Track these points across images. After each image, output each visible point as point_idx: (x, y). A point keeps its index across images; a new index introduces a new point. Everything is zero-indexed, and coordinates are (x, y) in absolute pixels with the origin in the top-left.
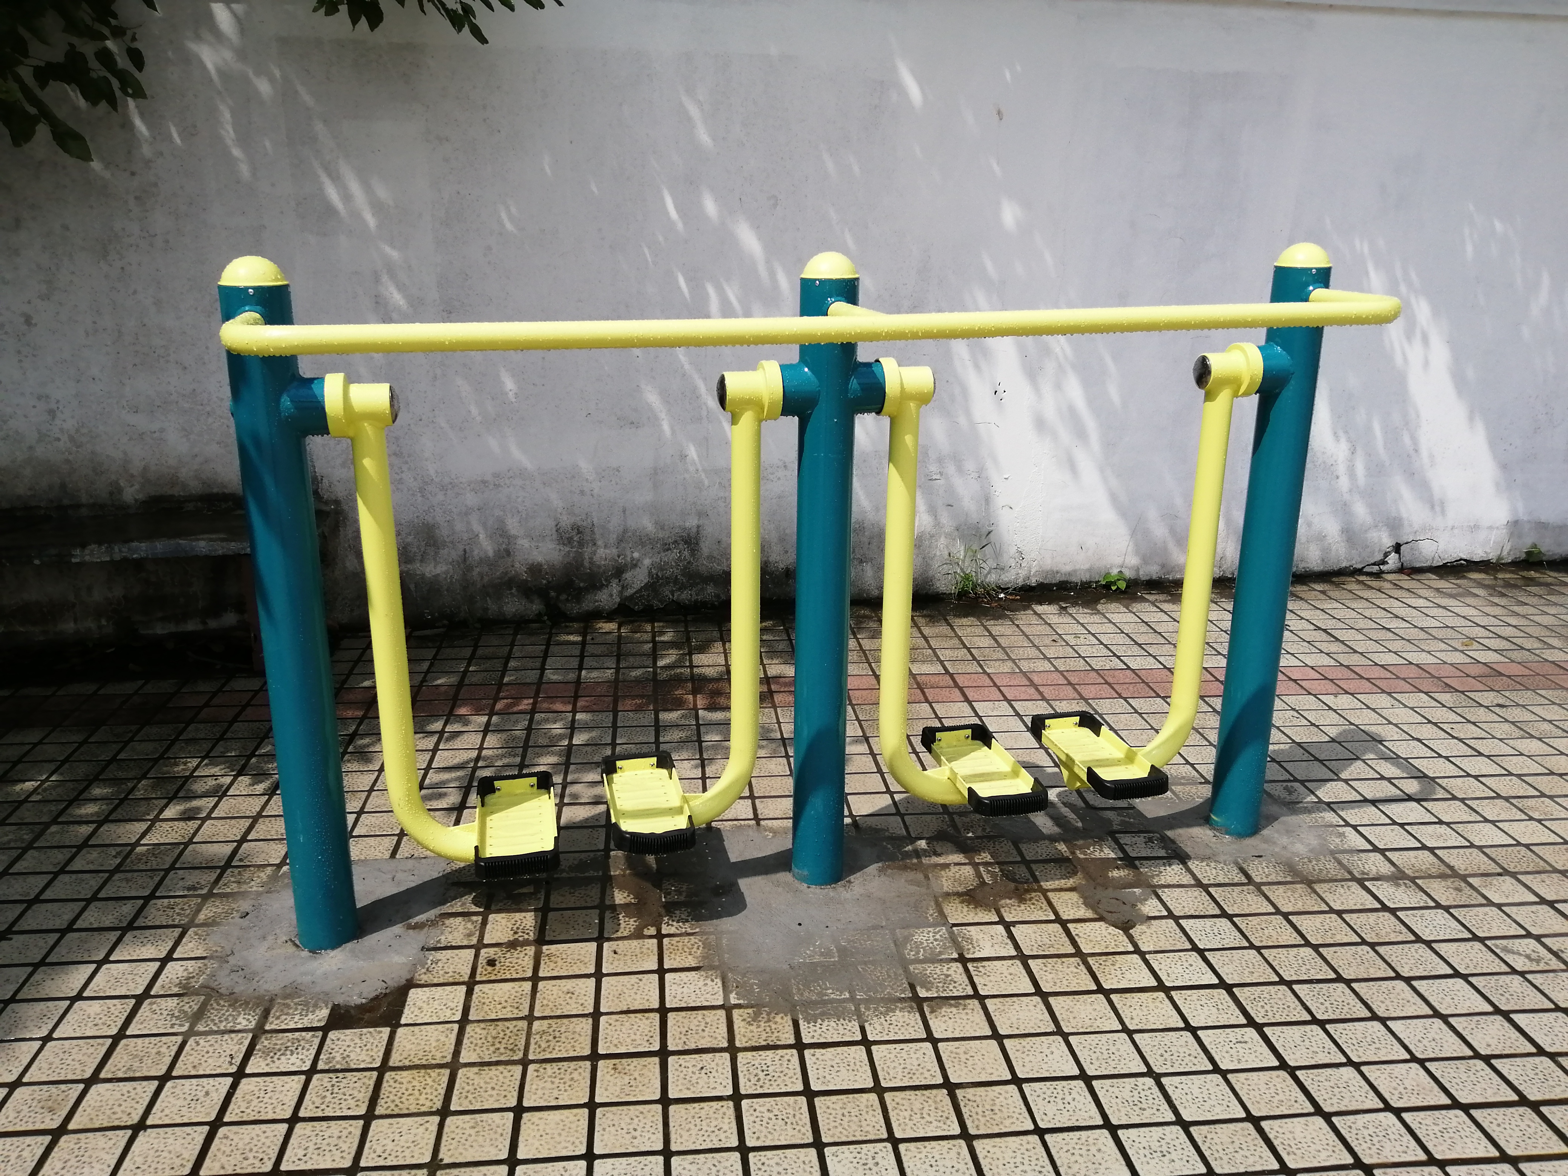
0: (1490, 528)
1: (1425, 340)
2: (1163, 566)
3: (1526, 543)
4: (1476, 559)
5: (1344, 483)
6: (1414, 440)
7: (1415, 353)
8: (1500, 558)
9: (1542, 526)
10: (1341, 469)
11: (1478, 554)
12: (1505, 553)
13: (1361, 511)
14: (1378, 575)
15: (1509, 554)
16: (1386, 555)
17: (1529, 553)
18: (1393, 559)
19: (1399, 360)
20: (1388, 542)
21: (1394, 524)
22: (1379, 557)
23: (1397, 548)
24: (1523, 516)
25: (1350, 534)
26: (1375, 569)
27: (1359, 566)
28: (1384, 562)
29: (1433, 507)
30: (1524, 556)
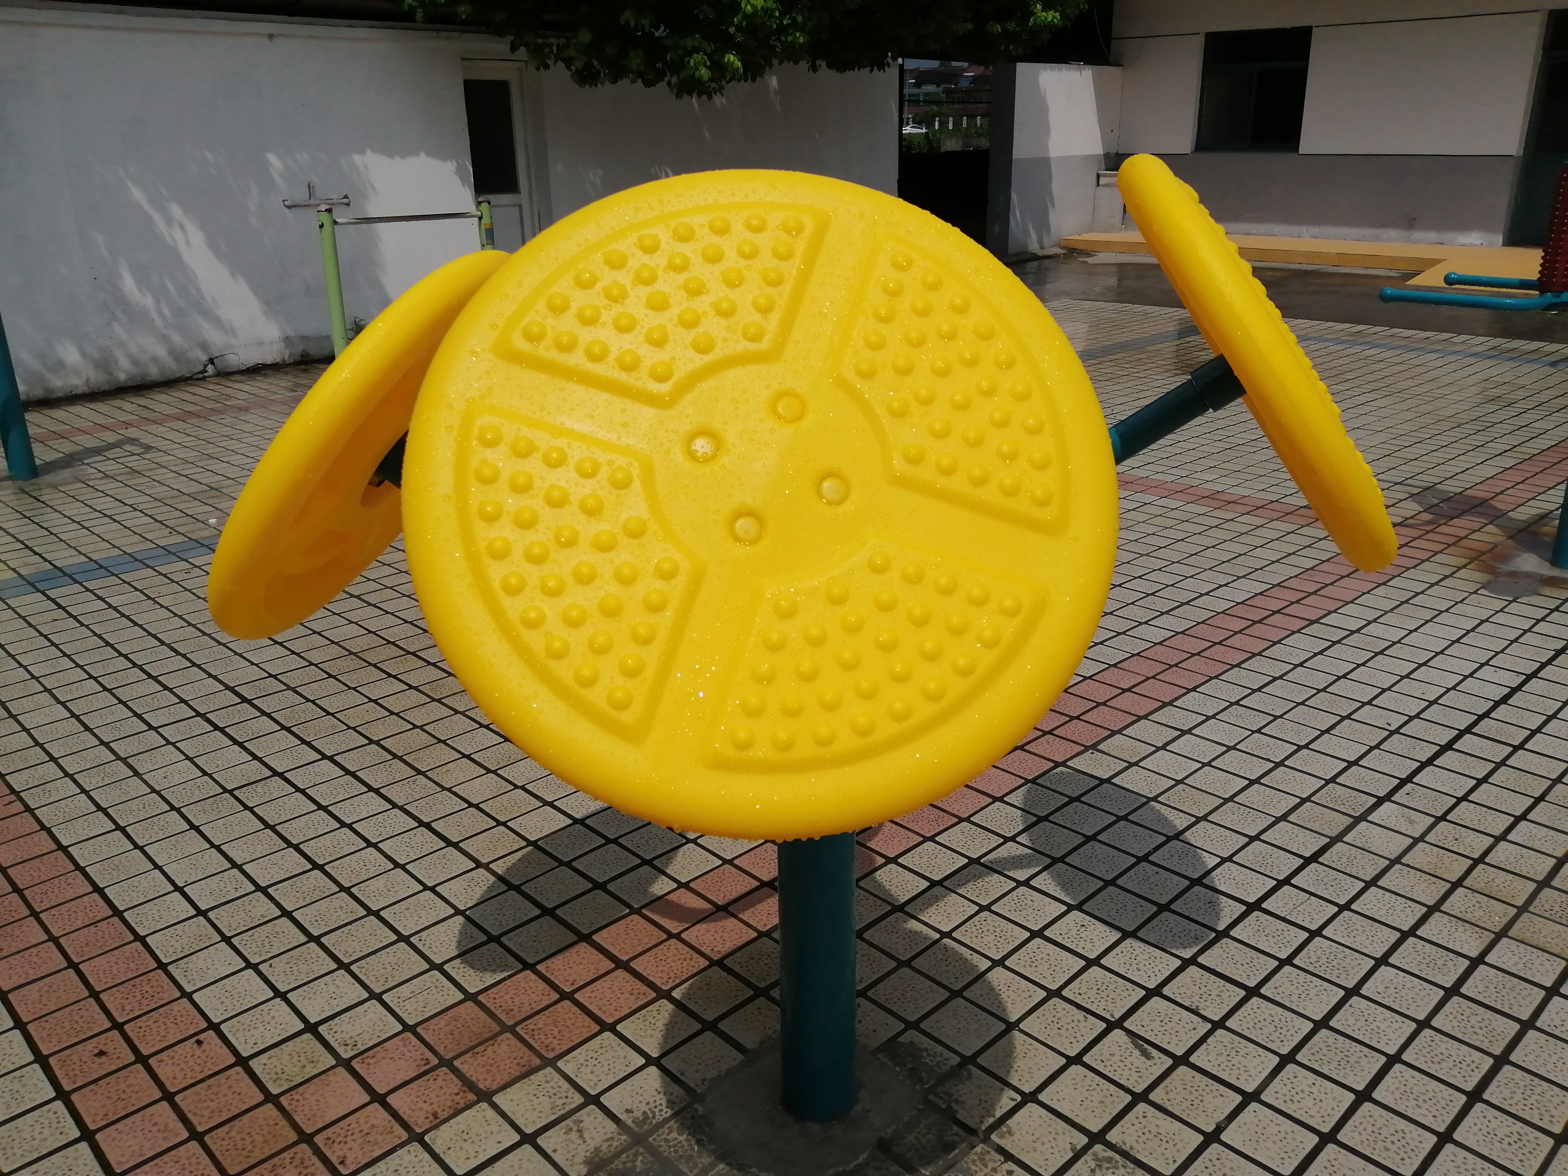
0: (271, 343)
1: (182, 228)
2: (46, 389)
3: (299, 349)
4: (269, 363)
5: (158, 322)
6: (199, 290)
7: (178, 235)
8: (283, 360)
9: (305, 338)
10: (154, 315)
11: (269, 360)
12: (286, 357)
13: (177, 339)
14: (204, 379)
15: (289, 356)
16: (205, 366)
17: (302, 356)
18: (210, 369)
19: (169, 239)
20: (204, 358)
21: (204, 346)
22: (201, 368)
23: (211, 361)
24: (291, 333)
25: (176, 356)
26: (201, 376)
27: (189, 375)
28: (206, 371)
29: (226, 333)
30: (300, 358)
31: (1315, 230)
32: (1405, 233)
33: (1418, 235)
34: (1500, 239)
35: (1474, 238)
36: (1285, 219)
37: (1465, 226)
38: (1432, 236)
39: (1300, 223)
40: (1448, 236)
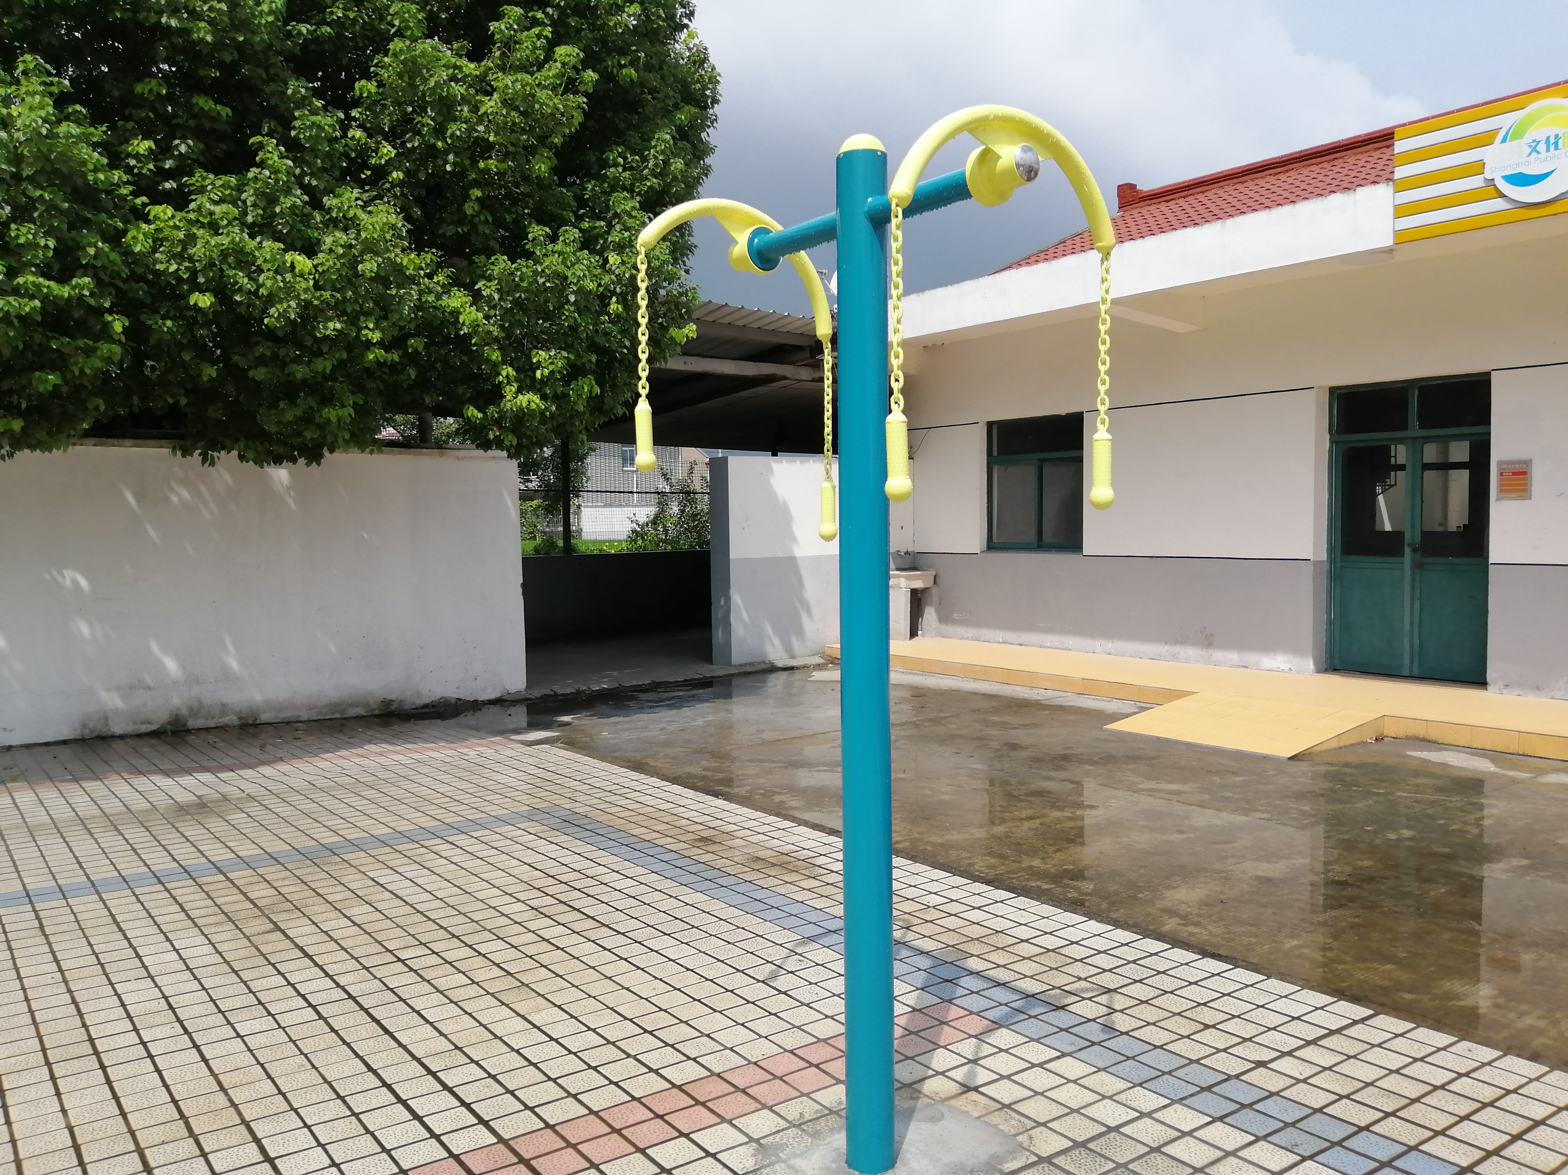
31: (1109, 645)
32: (1204, 652)
33: (1219, 655)
34: (1310, 664)
35: (1280, 662)
36: (1078, 630)
37: (1268, 646)
38: (1233, 656)
39: (1093, 635)
40: (1250, 658)
